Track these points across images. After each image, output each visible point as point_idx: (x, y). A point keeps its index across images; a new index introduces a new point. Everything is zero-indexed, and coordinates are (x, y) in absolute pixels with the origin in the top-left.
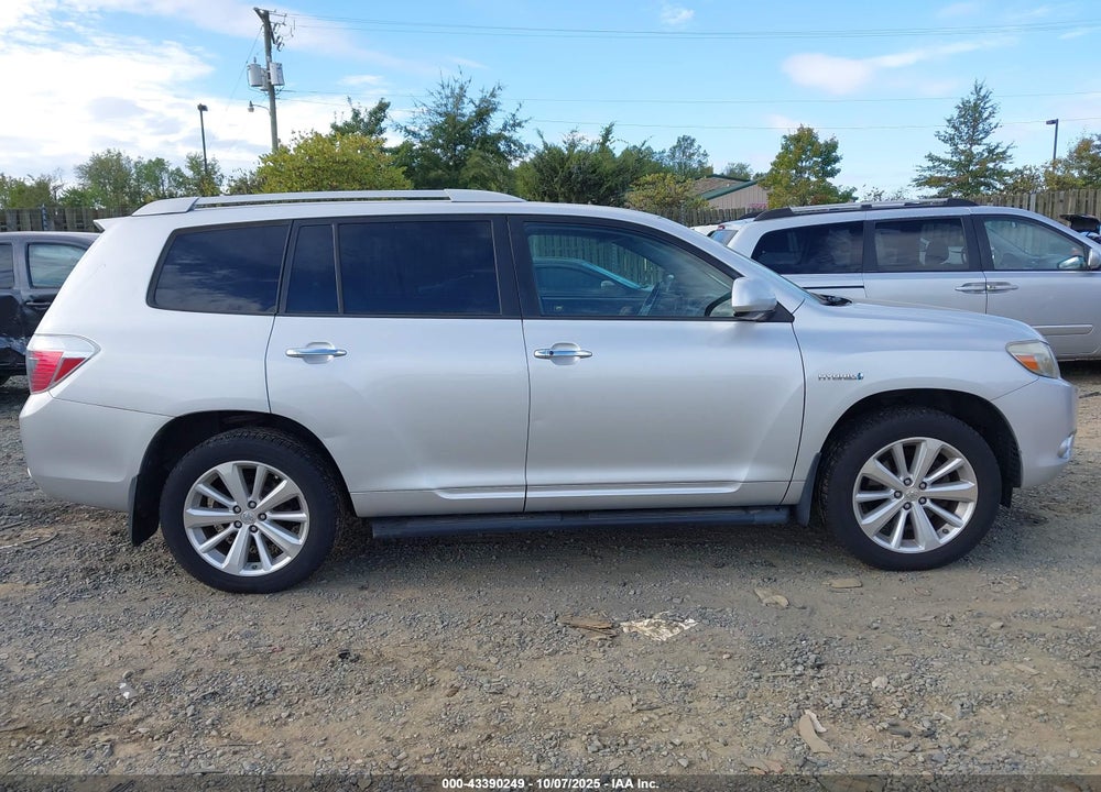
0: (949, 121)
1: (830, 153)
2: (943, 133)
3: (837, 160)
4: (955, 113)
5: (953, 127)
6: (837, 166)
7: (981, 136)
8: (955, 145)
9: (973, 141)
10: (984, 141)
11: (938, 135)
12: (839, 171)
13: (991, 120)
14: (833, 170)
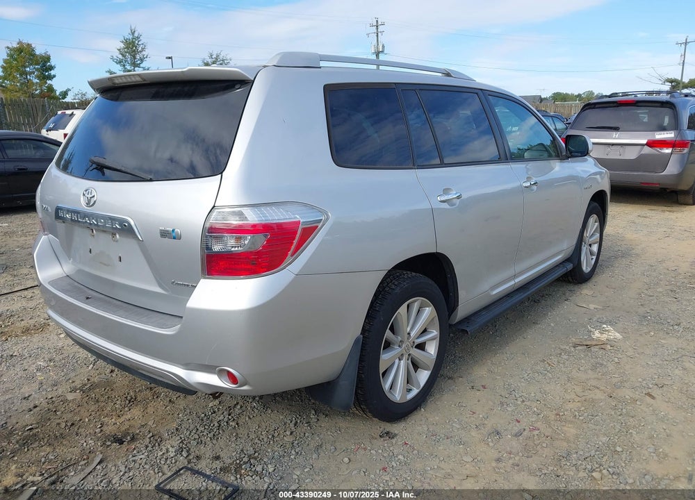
0: (119, 50)
1: (46, 62)
2: (115, 58)
3: (51, 68)
4: (122, 45)
5: (122, 54)
6: (52, 72)
7: (138, 62)
8: (124, 66)
9: (135, 65)
10: (141, 65)
11: (112, 58)
12: (54, 76)
13: (144, 53)
14: (50, 75)
